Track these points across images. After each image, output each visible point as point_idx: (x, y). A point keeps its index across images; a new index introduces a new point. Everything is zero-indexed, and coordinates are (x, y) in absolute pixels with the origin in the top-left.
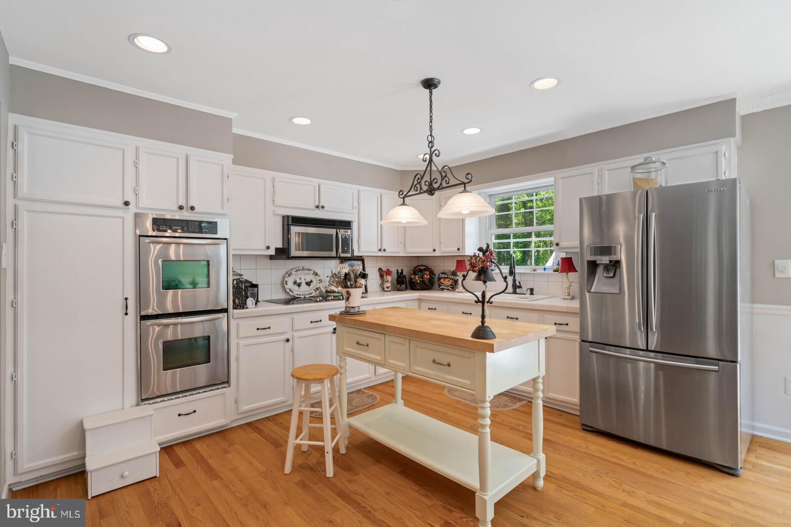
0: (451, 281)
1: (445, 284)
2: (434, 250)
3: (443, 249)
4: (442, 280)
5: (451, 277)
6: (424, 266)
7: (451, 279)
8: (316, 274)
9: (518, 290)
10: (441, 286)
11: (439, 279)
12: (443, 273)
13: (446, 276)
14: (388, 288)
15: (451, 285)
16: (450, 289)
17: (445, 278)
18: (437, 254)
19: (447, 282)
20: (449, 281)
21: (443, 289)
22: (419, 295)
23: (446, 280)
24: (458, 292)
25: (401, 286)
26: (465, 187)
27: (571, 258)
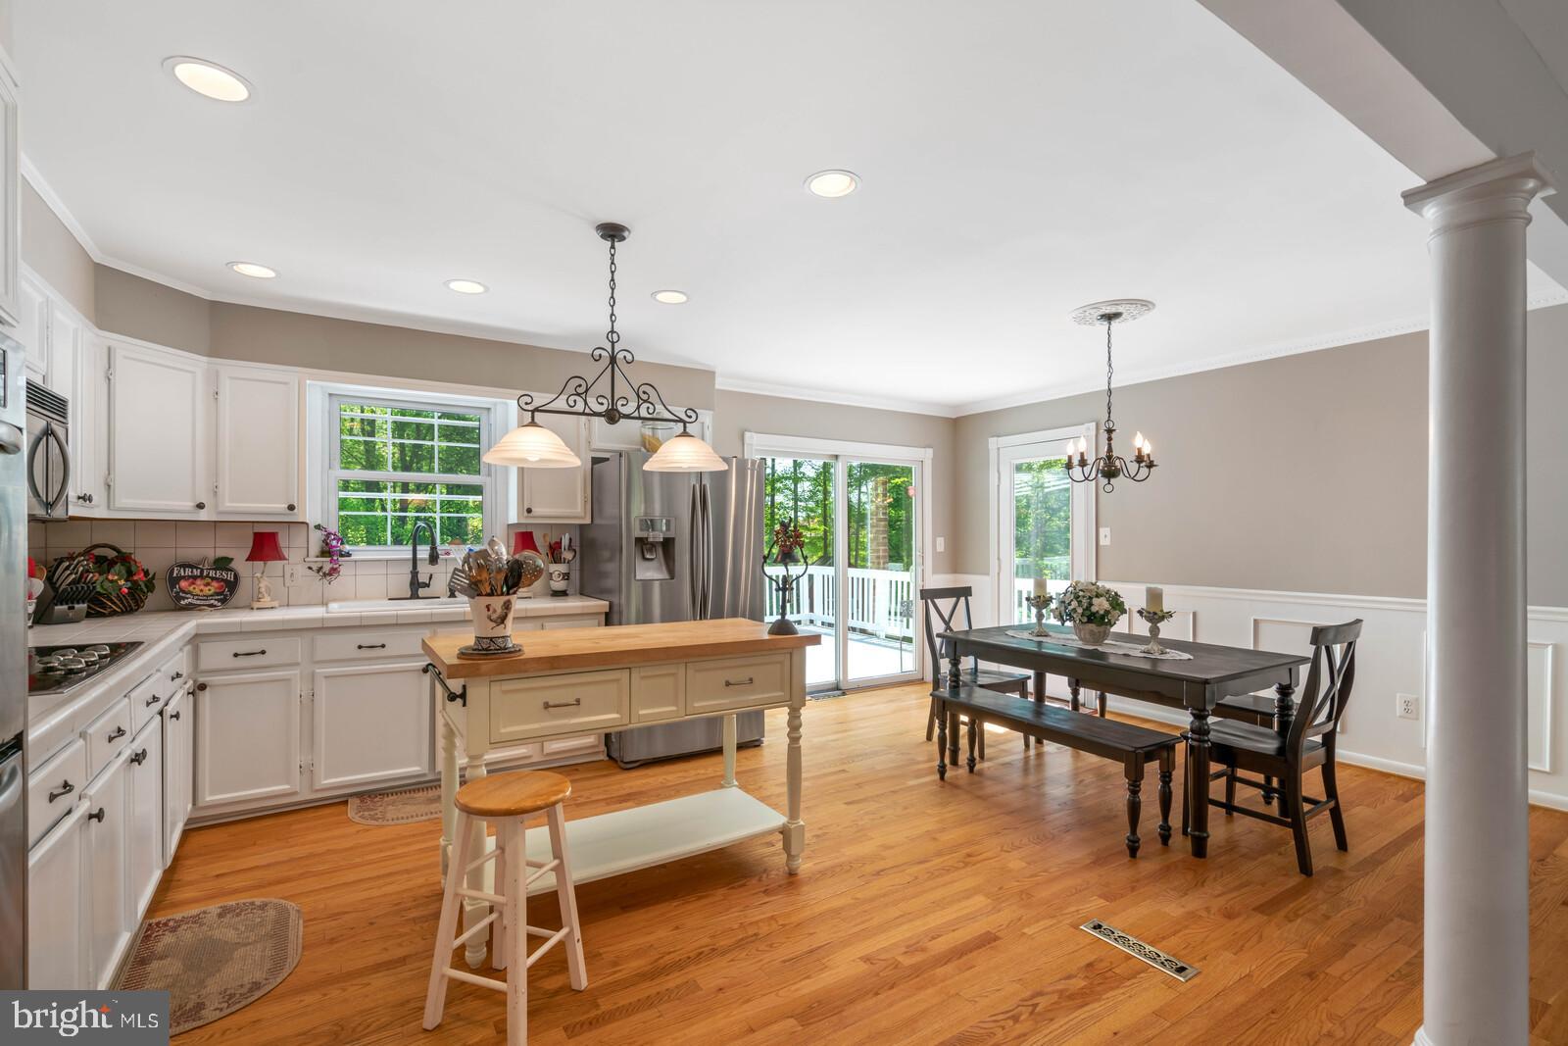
0: (215, 584)
1: (197, 591)
2: (200, 506)
3: (228, 505)
4: (183, 584)
5: (212, 573)
6: (114, 548)
7: (213, 579)
9: (421, 592)
10: (184, 598)
11: (174, 581)
12: (184, 566)
13: (197, 572)
15: (218, 594)
16: (216, 603)
17: (195, 578)
18: (204, 516)
19: (204, 589)
20: (208, 584)
21: (191, 607)
23: (199, 582)
24: (258, 609)
25: (72, 608)
26: (685, 427)
27: (531, 533)
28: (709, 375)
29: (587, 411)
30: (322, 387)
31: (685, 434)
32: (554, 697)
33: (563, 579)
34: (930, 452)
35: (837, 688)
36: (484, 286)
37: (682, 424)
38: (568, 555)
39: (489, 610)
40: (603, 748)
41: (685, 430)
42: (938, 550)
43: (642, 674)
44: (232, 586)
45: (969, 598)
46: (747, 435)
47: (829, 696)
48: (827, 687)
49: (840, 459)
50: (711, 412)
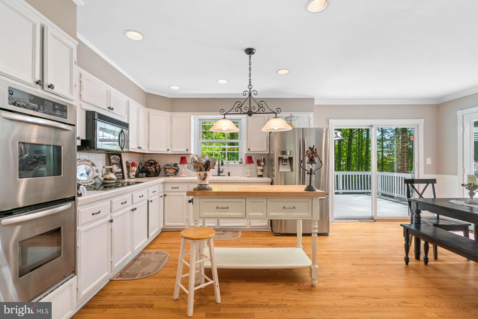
0: (174, 170)
1: (170, 172)
2: (168, 150)
3: (174, 149)
4: (167, 170)
5: (173, 167)
6: (154, 161)
7: (173, 169)
8: (93, 165)
9: (221, 174)
10: (167, 173)
11: (165, 169)
12: (167, 165)
13: (170, 167)
14: (133, 176)
15: (174, 173)
16: (174, 175)
17: (170, 168)
18: (169, 152)
19: (171, 171)
20: (172, 170)
21: (168, 176)
22: (164, 180)
23: (170, 169)
24: (182, 177)
25: (142, 174)
26: (276, 115)
27: (251, 157)
28: (313, 100)
29: (242, 113)
30: (197, 117)
31: (276, 117)
32: (220, 205)
33: (261, 171)
34: (422, 121)
35: (372, 219)
36: (227, 80)
37: (275, 114)
38: (262, 164)
39: (200, 176)
40: (270, 227)
41: (276, 116)
42: (427, 164)
43: (250, 201)
44: (177, 171)
45: (435, 184)
46: (330, 120)
47: (367, 221)
48: (368, 218)
49: (373, 127)
50: (313, 113)
